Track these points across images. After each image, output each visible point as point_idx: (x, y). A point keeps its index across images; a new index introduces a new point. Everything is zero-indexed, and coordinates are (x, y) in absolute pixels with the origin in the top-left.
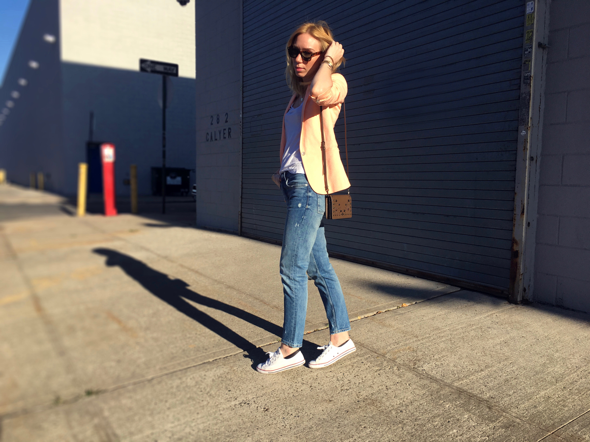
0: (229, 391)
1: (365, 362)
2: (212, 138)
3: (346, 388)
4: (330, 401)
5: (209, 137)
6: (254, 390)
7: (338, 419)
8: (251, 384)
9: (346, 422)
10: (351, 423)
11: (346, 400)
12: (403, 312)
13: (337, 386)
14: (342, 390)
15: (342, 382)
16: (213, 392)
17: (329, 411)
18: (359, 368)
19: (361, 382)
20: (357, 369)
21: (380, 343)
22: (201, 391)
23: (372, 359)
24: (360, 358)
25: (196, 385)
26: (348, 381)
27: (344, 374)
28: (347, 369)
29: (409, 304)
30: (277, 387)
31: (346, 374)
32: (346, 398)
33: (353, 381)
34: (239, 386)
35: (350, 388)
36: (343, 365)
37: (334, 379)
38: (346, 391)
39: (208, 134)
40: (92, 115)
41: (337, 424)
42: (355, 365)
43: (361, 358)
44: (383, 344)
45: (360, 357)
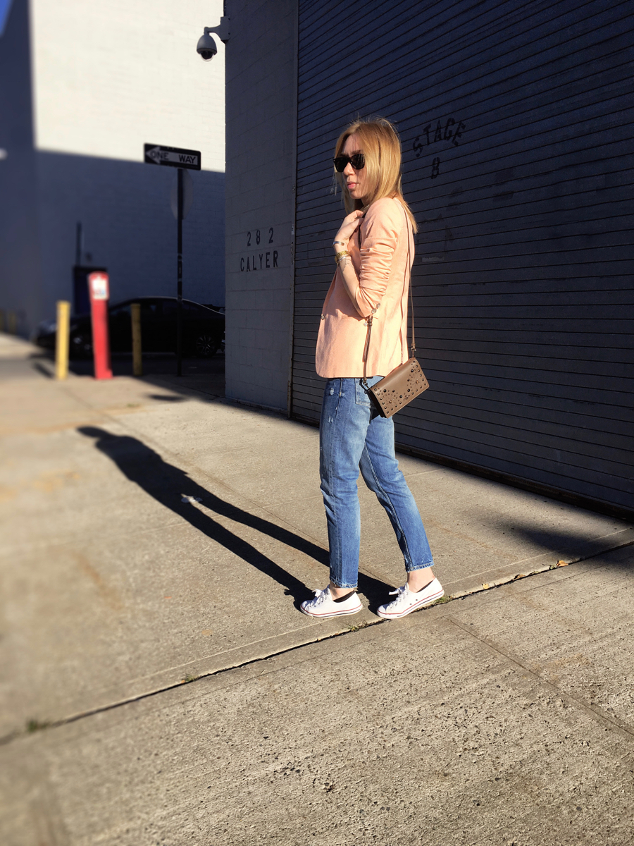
0: (266, 738)
1: (503, 685)
2: (248, 267)
3: (472, 744)
4: (446, 775)
5: (245, 265)
6: (309, 739)
7: (461, 822)
8: (302, 725)
9: (477, 829)
10: (487, 833)
11: (473, 773)
12: (561, 578)
13: (457, 739)
14: (465, 749)
15: (464, 731)
16: (237, 740)
17: (444, 800)
18: (493, 700)
19: (498, 731)
20: (489, 701)
21: (526, 643)
22: (218, 736)
23: (516, 680)
24: (492, 677)
25: (209, 721)
26: (476, 729)
27: (466, 711)
28: (472, 702)
29: (569, 562)
30: (349, 734)
31: (470, 712)
32: (474, 770)
33: (484, 729)
34: (282, 729)
35: (481, 746)
36: (463, 689)
37: (451, 721)
38: (472, 752)
39: (242, 259)
40: (79, 228)
41: (459, 834)
42: (486, 691)
43: (496, 676)
44: (532, 647)
45: (493, 673)
